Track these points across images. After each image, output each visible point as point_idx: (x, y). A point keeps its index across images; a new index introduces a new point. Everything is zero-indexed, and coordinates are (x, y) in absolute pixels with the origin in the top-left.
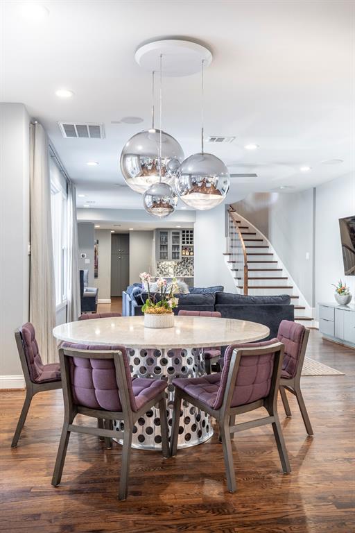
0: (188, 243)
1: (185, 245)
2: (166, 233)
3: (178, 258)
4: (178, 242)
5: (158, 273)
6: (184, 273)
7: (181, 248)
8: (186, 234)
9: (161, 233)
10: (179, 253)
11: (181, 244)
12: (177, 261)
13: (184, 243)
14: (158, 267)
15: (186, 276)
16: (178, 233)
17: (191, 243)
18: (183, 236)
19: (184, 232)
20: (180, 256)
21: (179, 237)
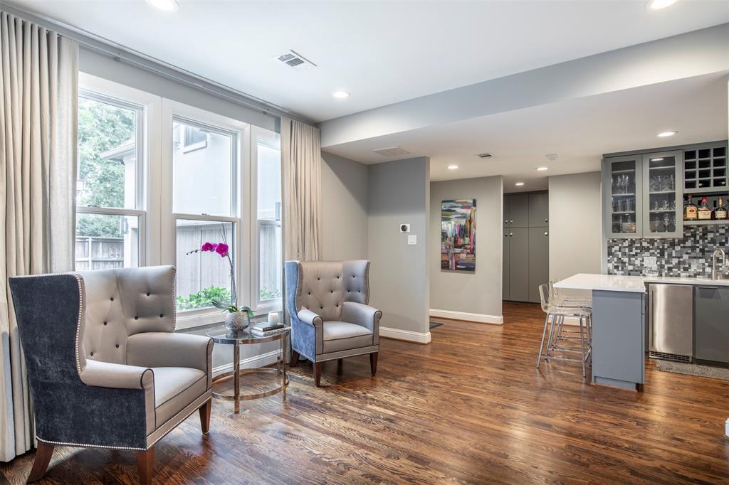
0: (706, 184)
1: (698, 189)
2: (631, 165)
3: (671, 228)
4: (672, 186)
5: (611, 266)
6: (694, 268)
7: (679, 201)
8: (697, 160)
9: (616, 166)
10: (672, 215)
11: (680, 189)
12: (668, 235)
13: (688, 185)
14: (610, 254)
15: (701, 280)
16: (670, 161)
17: (717, 183)
18: (688, 166)
19: (690, 154)
20: (679, 222)
21: (672, 172)
